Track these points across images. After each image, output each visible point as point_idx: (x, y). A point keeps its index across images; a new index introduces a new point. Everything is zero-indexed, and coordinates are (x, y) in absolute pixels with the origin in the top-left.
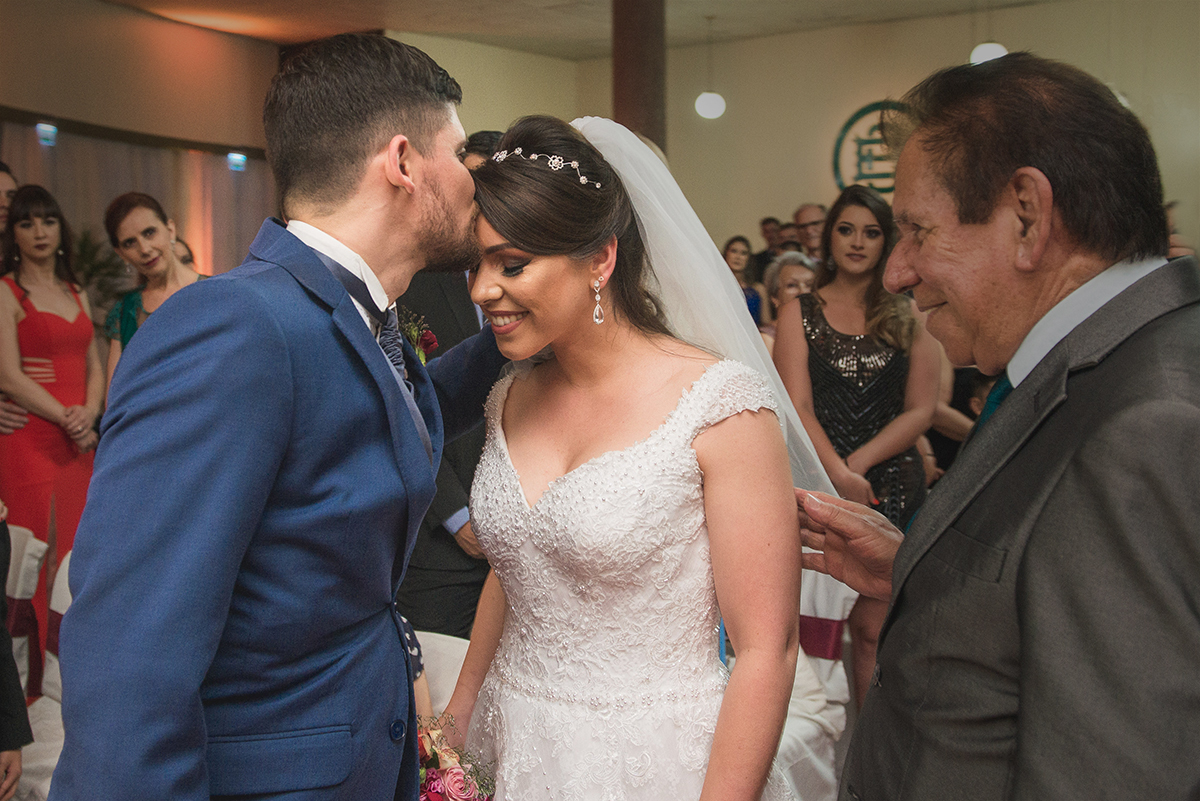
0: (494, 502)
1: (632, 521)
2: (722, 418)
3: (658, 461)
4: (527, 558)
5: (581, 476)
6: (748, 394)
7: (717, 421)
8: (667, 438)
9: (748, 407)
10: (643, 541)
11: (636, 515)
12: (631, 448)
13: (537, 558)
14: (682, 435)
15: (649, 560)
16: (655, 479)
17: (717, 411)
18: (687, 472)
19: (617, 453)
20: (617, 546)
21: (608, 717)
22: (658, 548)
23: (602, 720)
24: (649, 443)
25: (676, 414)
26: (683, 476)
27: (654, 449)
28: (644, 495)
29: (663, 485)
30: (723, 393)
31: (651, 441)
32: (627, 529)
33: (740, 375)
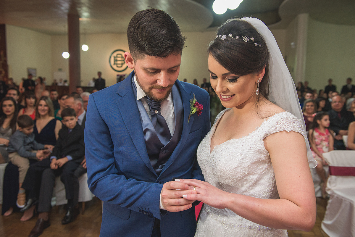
1: (237, 164)
2: (275, 132)
3: (249, 144)
6: (287, 125)
7: (273, 133)
8: (254, 136)
9: (286, 130)
10: (240, 171)
11: (239, 162)
12: (241, 138)
14: (260, 136)
15: (243, 179)
16: (247, 150)
17: (274, 129)
18: (260, 150)
19: (236, 139)
20: (230, 172)
21: (226, 229)
22: (246, 175)
23: (224, 229)
25: (260, 128)
26: (258, 151)
27: (249, 140)
28: (242, 156)
29: (250, 153)
30: (278, 123)
31: (248, 137)
32: (234, 166)
33: (287, 118)
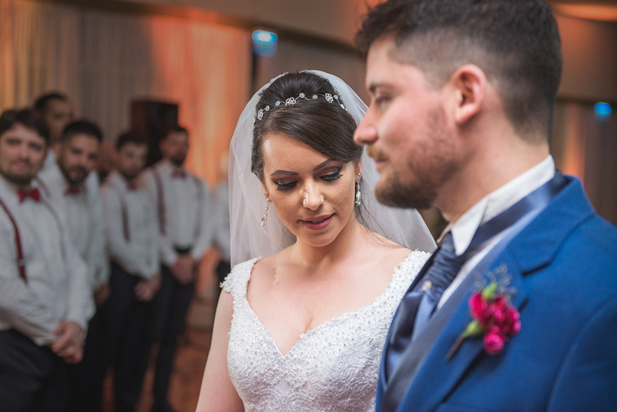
0: (253, 353)
1: (364, 361)
3: (382, 318)
4: (280, 393)
5: (326, 329)
8: (388, 302)
10: (370, 376)
11: (368, 356)
12: (362, 309)
13: (288, 392)
16: (380, 330)
19: (352, 313)
20: (353, 379)
24: (374, 306)
27: (378, 309)
28: (372, 342)
32: (360, 367)
